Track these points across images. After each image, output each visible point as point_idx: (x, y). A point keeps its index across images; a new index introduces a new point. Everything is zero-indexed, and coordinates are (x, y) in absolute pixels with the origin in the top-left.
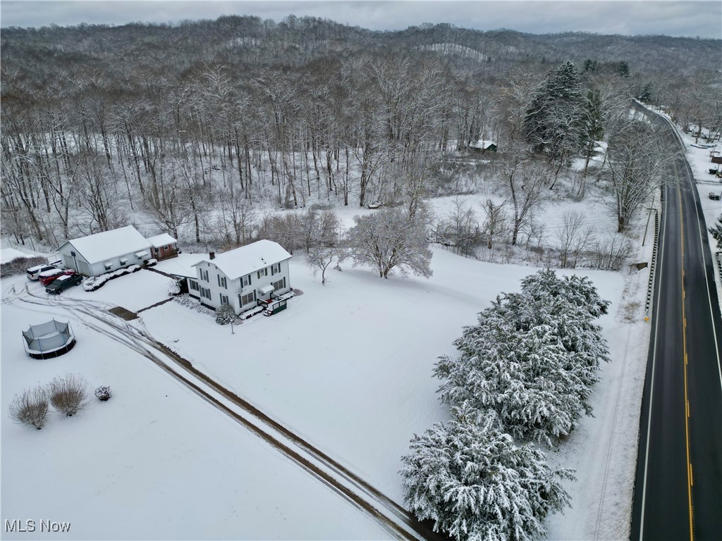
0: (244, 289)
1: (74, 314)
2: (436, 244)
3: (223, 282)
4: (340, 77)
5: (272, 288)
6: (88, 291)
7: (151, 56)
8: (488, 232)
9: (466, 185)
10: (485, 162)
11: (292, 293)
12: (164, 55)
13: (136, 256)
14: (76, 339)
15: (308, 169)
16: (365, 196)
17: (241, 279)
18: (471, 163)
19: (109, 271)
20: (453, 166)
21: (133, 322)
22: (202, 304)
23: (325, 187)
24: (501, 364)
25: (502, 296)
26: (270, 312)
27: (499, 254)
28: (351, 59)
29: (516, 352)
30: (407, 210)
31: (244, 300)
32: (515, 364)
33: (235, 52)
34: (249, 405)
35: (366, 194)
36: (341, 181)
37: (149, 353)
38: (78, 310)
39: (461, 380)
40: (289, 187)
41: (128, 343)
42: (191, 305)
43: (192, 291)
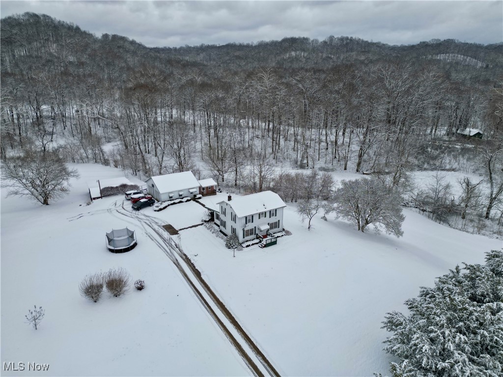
0: (247, 225)
1: (143, 225)
2: (414, 209)
3: (234, 218)
4: (353, 77)
5: (268, 227)
6: (155, 211)
7: (237, 64)
8: (463, 205)
9: (449, 163)
10: (470, 146)
11: (284, 233)
12: (244, 63)
13: (189, 192)
14: (137, 242)
15: (320, 141)
16: (361, 165)
17: (246, 218)
18: (457, 146)
19: (171, 199)
20: (440, 147)
21: (174, 237)
22: (221, 231)
23: (331, 156)
24: (447, 332)
25: (462, 266)
26: (263, 245)
27: (471, 225)
28: (370, 65)
29: (465, 324)
30: (392, 179)
31: (246, 233)
32: (461, 336)
33: (289, 61)
34: (231, 315)
35: (362, 163)
36: (344, 152)
37: (177, 260)
38: (146, 223)
39: (406, 338)
40: (304, 153)
41: (166, 251)
42: (213, 230)
43: (216, 221)
